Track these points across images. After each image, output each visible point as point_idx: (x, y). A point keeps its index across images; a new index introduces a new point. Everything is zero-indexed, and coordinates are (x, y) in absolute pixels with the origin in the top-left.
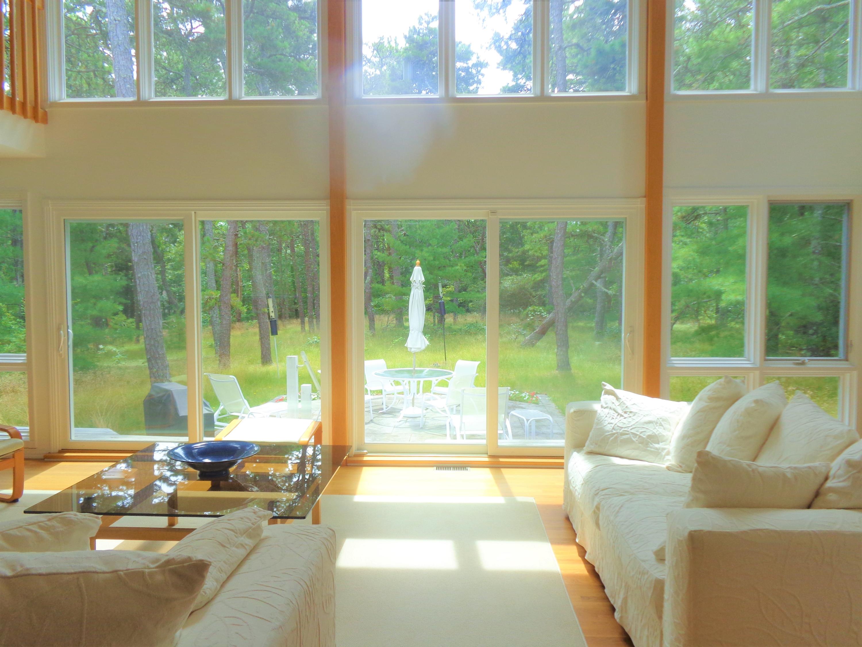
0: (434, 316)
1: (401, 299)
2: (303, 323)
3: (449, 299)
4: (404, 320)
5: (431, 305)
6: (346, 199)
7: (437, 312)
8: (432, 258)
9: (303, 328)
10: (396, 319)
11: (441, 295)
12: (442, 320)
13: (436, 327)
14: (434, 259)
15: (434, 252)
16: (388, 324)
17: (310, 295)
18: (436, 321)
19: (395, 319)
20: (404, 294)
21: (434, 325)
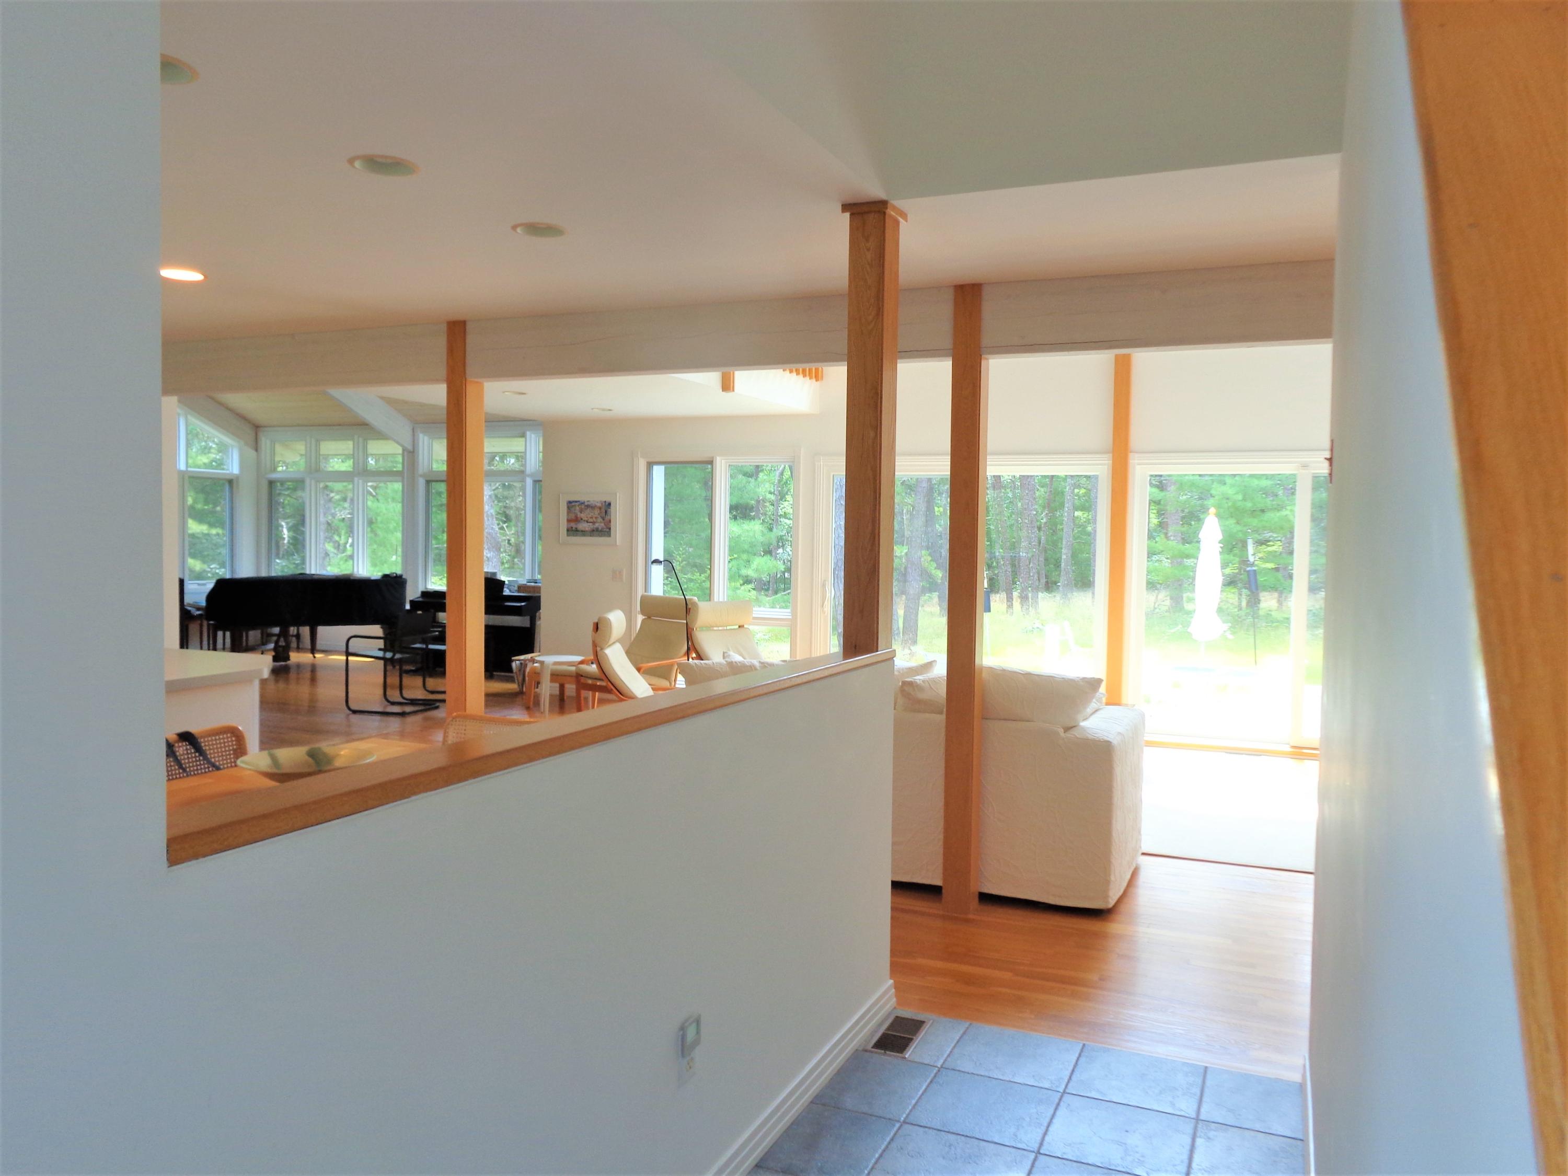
0: (1240, 595)
1: (1181, 563)
2: (1010, 598)
3: (1271, 565)
4: (1185, 599)
5: (1235, 575)
6: (1131, 452)
7: (1246, 588)
8: (1240, 497)
9: (1010, 606)
10: (1171, 598)
11: (1251, 559)
12: (1254, 602)
13: (1242, 613)
14: (1244, 499)
15: (1245, 486)
16: (1156, 606)
17: (1024, 554)
18: (1244, 603)
19: (1168, 598)
20: (1188, 556)
21: (1240, 609)
